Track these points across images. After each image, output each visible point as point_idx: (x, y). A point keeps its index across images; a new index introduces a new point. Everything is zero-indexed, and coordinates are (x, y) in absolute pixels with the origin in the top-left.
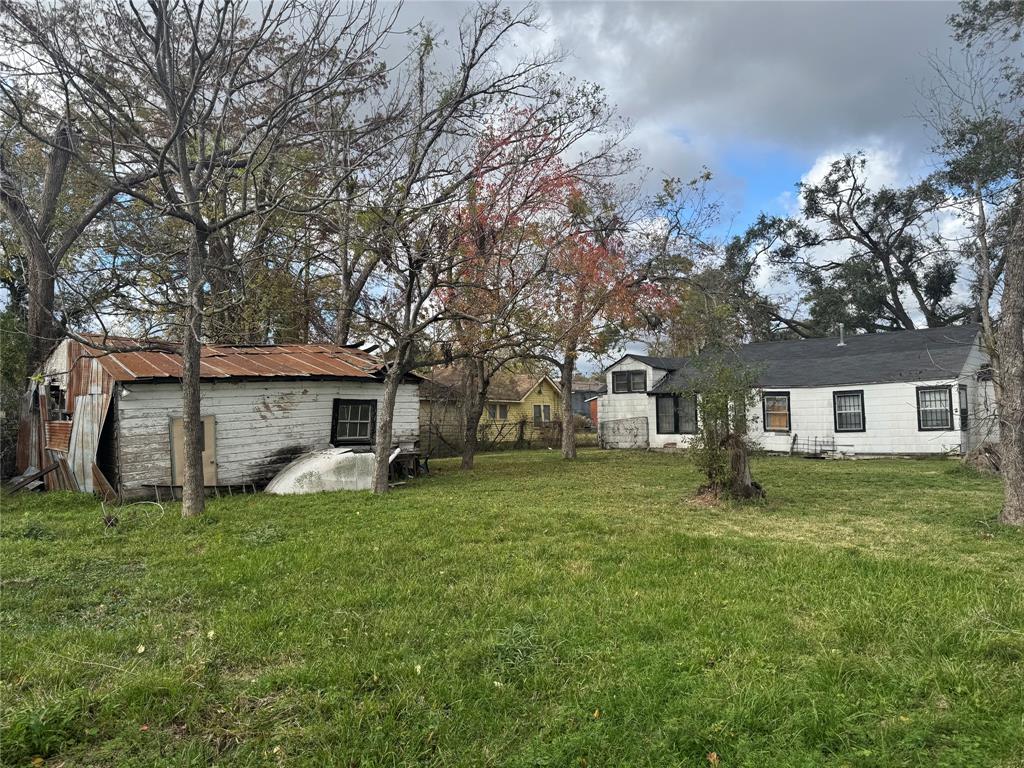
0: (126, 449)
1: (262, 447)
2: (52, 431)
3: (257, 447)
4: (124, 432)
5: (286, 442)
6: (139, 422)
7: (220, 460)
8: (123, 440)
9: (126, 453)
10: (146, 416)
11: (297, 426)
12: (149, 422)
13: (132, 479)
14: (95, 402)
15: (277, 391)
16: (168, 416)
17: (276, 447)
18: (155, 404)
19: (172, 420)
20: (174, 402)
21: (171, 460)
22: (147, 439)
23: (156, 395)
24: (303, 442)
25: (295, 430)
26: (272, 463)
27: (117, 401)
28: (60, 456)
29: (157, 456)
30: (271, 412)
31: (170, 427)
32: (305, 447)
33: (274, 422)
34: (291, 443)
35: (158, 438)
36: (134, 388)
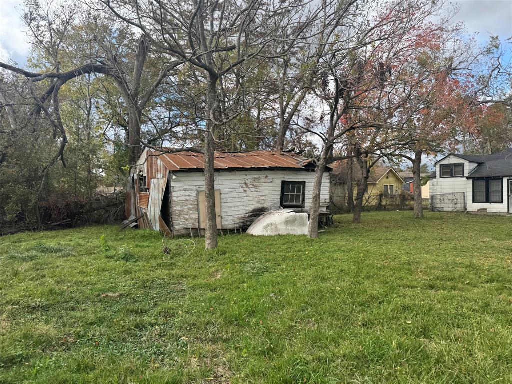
0: (176, 208)
1: (245, 208)
2: (141, 198)
3: (241, 208)
4: (175, 199)
5: (257, 205)
6: (182, 193)
7: (223, 215)
8: (174, 203)
9: (176, 210)
10: (185, 190)
11: (262, 196)
12: (187, 193)
13: (179, 225)
14: (160, 182)
15: (252, 176)
16: (196, 190)
17: (252, 208)
18: (190, 183)
19: (198, 192)
20: (200, 182)
21: (199, 214)
22: (185, 203)
23: (190, 179)
24: (266, 206)
25: (262, 198)
26: (249, 217)
27: (170, 182)
28: (144, 211)
29: (191, 212)
30: (249, 188)
31: (197, 196)
32: (267, 208)
33: (251, 194)
34: (259, 206)
35: (192, 203)
36: (179, 175)
